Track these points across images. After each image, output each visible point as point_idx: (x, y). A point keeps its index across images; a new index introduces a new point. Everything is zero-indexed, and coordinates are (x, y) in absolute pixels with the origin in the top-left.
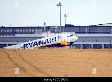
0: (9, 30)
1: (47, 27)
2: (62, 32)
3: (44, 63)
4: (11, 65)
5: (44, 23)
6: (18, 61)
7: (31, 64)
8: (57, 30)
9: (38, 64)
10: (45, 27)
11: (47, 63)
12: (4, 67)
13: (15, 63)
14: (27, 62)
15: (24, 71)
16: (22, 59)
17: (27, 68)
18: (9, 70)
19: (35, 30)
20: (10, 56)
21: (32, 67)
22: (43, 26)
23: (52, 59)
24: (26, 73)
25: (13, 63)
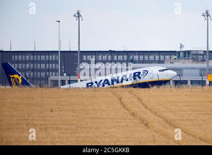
0: (122, 56)
1: (185, 52)
2: (210, 60)
3: (180, 112)
4: (125, 114)
5: (181, 45)
6: (137, 109)
7: (158, 114)
8: (201, 57)
9: (169, 113)
10: (182, 51)
11: (184, 111)
12: (112, 119)
13: (131, 111)
14: (151, 110)
15: (146, 125)
16: (143, 104)
17: (151, 121)
18: (122, 124)
19: (166, 56)
20: (123, 101)
21: (160, 119)
22: (179, 50)
23: (192, 106)
24: (149, 128)
25: (128, 111)
